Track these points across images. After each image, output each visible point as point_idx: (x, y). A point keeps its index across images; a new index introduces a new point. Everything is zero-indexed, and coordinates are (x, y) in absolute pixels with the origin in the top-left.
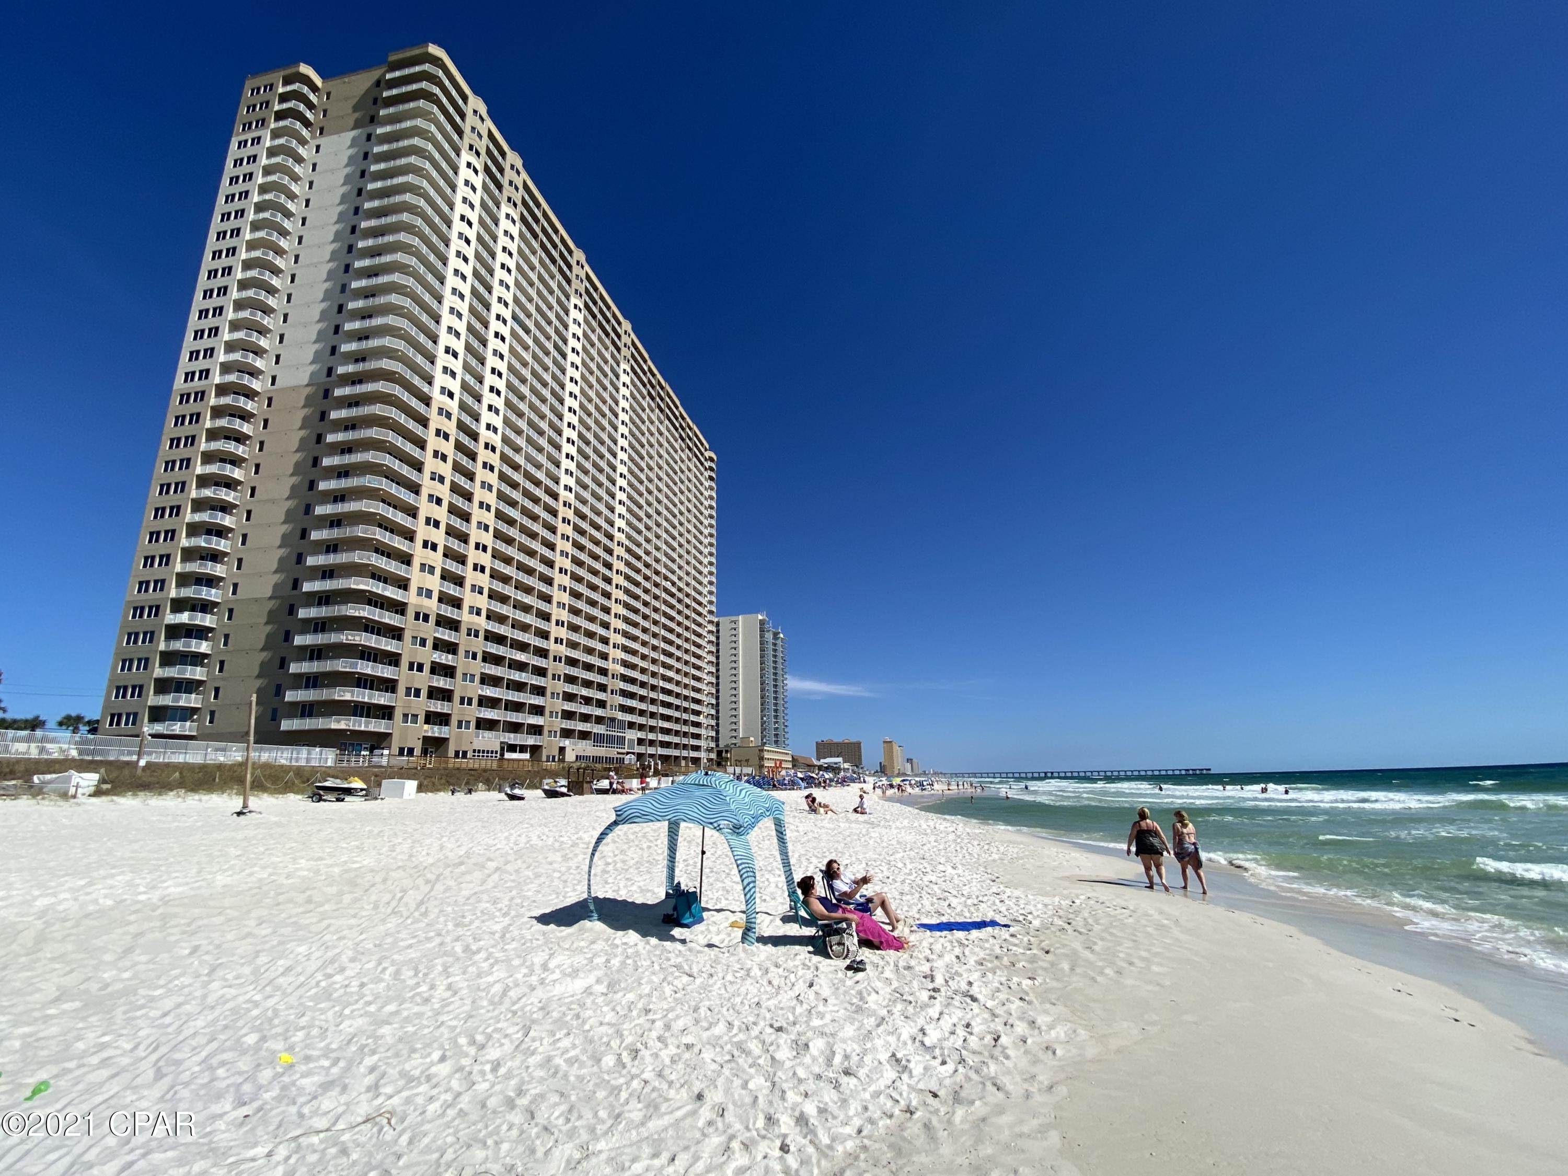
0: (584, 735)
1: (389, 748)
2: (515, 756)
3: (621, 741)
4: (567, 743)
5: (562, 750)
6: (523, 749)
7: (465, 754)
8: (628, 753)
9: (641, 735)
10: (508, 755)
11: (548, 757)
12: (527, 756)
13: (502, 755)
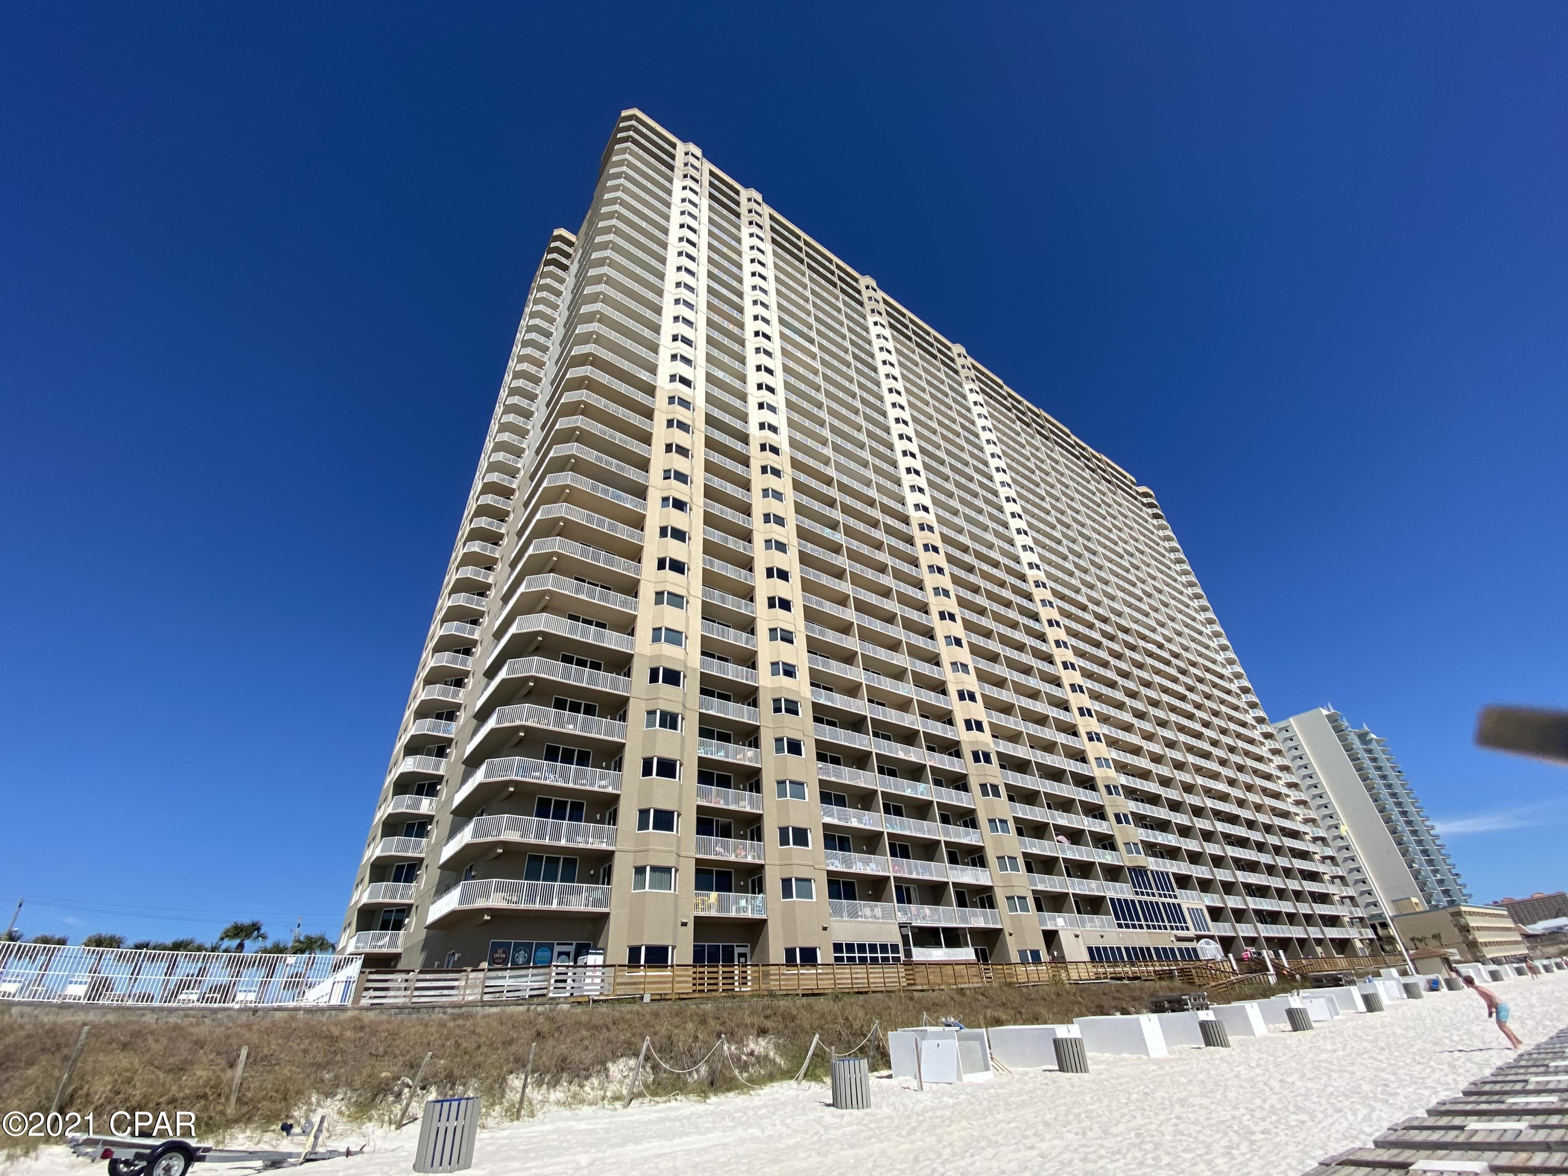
0: (1092, 905)
1: (604, 951)
2: (939, 954)
3: (1175, 914)
4: (1058, 922)
5: (1051, 937)
6: (953, 938)
7: (809, 956)
8: (1199, 938)
9: (1212, 900)
10: (920, 954)
11: (1022, 953)
12: (967, 953)
13: (908, 954)
